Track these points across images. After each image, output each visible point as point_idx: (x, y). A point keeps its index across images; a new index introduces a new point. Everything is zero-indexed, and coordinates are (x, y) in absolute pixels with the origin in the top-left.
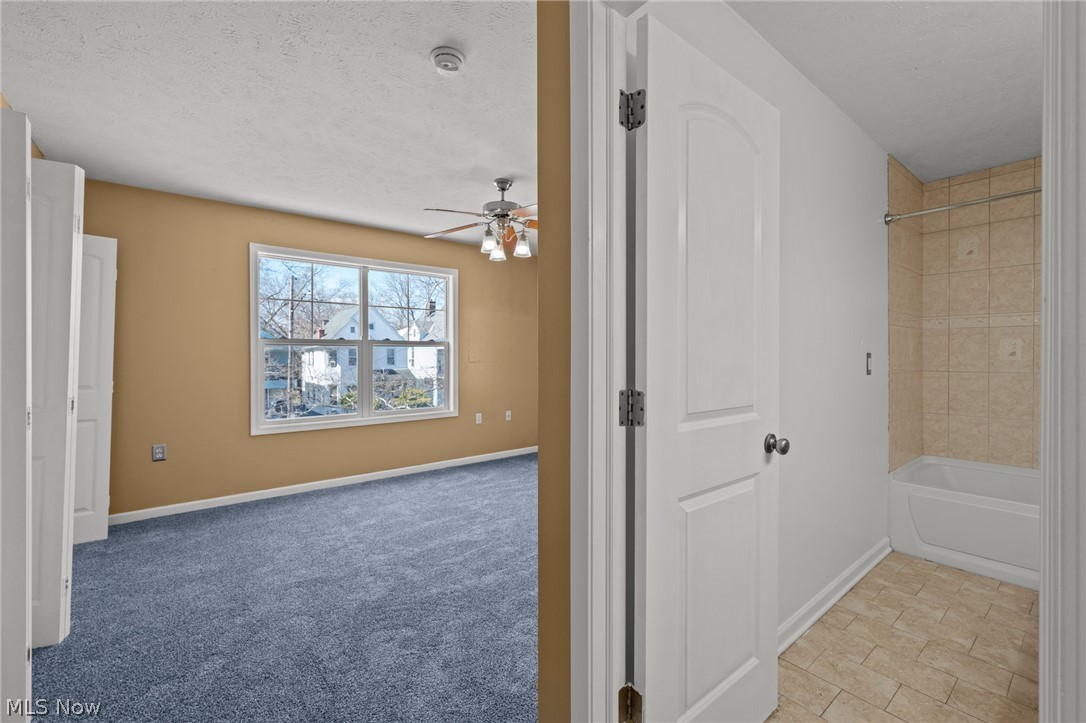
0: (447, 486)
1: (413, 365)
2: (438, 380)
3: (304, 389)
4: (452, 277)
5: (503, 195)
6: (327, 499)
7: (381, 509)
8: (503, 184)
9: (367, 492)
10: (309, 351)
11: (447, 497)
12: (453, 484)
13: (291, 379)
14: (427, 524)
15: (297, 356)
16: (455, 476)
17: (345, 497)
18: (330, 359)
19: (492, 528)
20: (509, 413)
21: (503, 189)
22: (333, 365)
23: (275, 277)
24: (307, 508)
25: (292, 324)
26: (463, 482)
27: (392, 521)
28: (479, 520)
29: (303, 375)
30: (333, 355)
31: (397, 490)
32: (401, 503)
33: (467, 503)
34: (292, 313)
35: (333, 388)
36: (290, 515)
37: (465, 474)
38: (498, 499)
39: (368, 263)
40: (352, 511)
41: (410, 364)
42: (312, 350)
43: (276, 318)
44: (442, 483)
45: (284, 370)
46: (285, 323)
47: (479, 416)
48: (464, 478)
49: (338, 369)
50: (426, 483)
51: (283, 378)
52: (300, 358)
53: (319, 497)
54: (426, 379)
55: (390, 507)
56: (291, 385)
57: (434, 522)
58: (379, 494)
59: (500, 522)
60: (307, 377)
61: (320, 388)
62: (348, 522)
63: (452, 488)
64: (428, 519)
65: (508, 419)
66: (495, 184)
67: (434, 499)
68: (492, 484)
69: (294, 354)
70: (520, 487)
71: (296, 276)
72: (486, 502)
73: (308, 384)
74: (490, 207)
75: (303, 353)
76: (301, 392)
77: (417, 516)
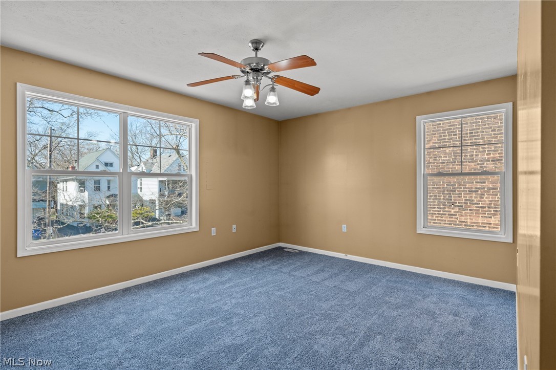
0: (197, 288)
1: (141, 191)
2: (160, 201)
3: (59, 208)
4: (194, 125)
5: (256, 54)
6: (92, 309)
7: (145, 315)
8: (257, 45)
9: (129, 298)
10: (63, 181)
11: (200, 299)
12: (201, 285)
13: (49, 201)
14: (191, 328)
15: (54, 185)
16: (200, 278)
17: (110, 305)
18: (80, 187)
19: (249, 329)
20: (234, 226)
21: (256, 49)
22: (82, 191)
23: (36, 129)
24: (75, 321)
25: (50, 162)
26: (208, 283)
27: (159, 329)
28: (234, 320)
29: (58, 198)
30: (82, 184)
31: (156, 295)
32: (162, 308)
33: (220, 304)
34: (51, 154)
35: (82, 207)
36: (58, 330)
37: (207, 275)
38: (241, 298)
39: (128, 109)
40: (119, 319)
41: (139, 190)
42: (66, 181)
43: (37, 158)
44: (192, 285)
45: (44, 195)
46: (45, 161)
47: (214, 230)
48: (207, 279)
49: (86, 193)
50: (177, 286)
51: (42, 201)
52: (56, 186)
53: (85, 307)
54: (150, 200)
55: (153, 312)
56: (49, 205)
57: (197, 326)
58: (140, 300)
59: (253, 320)
60: (61, 199)
61: (73, 208)
62: (118, 333)
63: (200, 289)
64: (191, 324)
65: (234, 231)
66: (250, 45)
67: (190, 301)
68: (232, 284)
69: (52, 183)
70: (254, 284)
71: (53, 128)
72: (234, 301)
73: (62, 205)
74: (248, 61)
75: (58, 183)
76: (57, 210)
77: (180, 321)
